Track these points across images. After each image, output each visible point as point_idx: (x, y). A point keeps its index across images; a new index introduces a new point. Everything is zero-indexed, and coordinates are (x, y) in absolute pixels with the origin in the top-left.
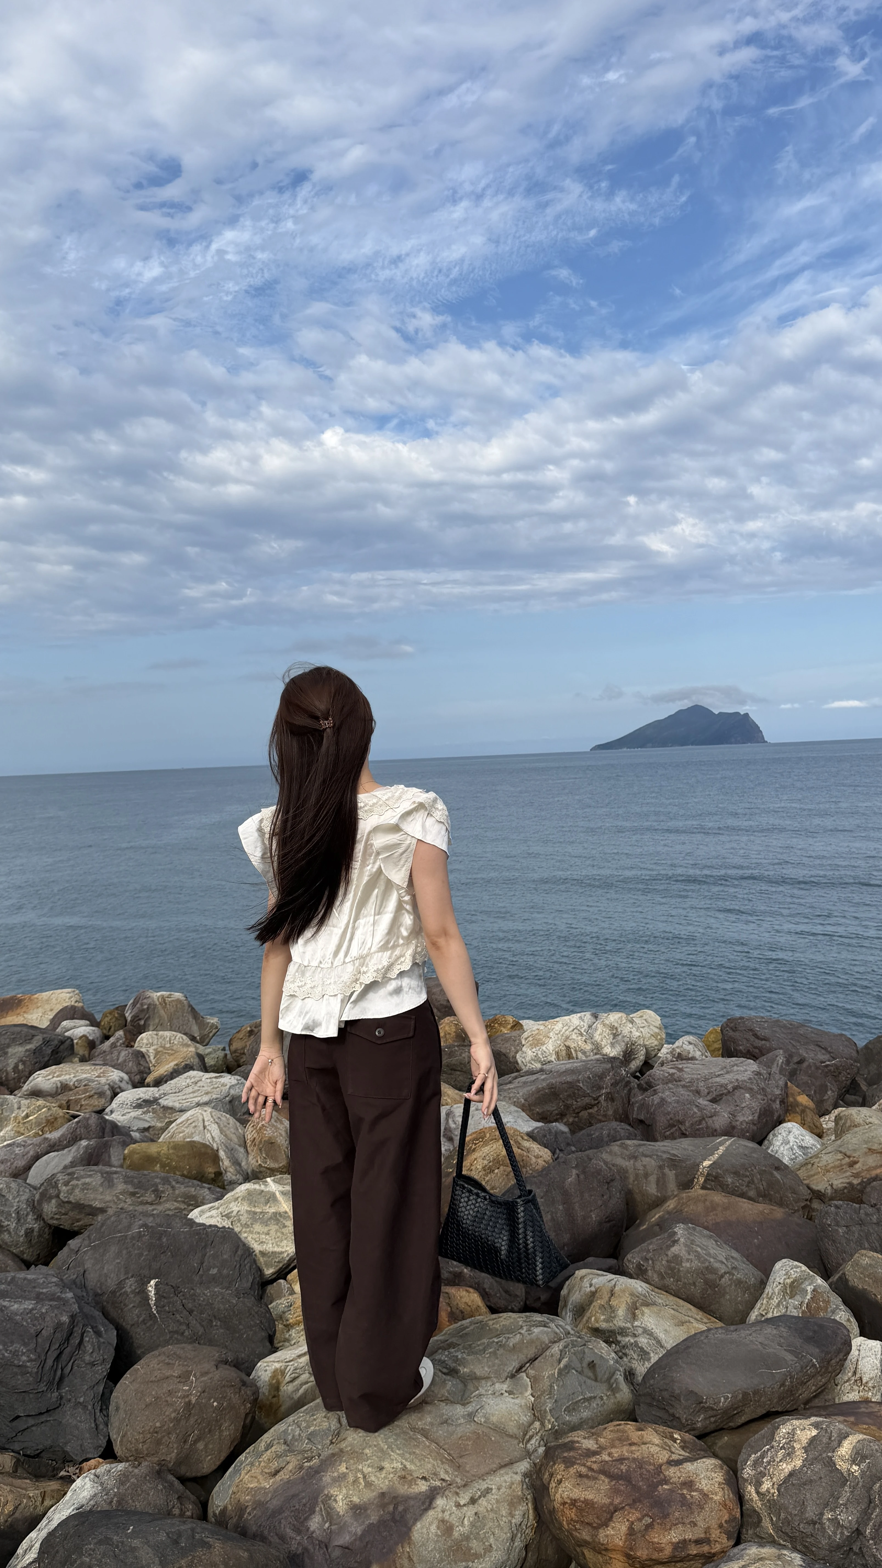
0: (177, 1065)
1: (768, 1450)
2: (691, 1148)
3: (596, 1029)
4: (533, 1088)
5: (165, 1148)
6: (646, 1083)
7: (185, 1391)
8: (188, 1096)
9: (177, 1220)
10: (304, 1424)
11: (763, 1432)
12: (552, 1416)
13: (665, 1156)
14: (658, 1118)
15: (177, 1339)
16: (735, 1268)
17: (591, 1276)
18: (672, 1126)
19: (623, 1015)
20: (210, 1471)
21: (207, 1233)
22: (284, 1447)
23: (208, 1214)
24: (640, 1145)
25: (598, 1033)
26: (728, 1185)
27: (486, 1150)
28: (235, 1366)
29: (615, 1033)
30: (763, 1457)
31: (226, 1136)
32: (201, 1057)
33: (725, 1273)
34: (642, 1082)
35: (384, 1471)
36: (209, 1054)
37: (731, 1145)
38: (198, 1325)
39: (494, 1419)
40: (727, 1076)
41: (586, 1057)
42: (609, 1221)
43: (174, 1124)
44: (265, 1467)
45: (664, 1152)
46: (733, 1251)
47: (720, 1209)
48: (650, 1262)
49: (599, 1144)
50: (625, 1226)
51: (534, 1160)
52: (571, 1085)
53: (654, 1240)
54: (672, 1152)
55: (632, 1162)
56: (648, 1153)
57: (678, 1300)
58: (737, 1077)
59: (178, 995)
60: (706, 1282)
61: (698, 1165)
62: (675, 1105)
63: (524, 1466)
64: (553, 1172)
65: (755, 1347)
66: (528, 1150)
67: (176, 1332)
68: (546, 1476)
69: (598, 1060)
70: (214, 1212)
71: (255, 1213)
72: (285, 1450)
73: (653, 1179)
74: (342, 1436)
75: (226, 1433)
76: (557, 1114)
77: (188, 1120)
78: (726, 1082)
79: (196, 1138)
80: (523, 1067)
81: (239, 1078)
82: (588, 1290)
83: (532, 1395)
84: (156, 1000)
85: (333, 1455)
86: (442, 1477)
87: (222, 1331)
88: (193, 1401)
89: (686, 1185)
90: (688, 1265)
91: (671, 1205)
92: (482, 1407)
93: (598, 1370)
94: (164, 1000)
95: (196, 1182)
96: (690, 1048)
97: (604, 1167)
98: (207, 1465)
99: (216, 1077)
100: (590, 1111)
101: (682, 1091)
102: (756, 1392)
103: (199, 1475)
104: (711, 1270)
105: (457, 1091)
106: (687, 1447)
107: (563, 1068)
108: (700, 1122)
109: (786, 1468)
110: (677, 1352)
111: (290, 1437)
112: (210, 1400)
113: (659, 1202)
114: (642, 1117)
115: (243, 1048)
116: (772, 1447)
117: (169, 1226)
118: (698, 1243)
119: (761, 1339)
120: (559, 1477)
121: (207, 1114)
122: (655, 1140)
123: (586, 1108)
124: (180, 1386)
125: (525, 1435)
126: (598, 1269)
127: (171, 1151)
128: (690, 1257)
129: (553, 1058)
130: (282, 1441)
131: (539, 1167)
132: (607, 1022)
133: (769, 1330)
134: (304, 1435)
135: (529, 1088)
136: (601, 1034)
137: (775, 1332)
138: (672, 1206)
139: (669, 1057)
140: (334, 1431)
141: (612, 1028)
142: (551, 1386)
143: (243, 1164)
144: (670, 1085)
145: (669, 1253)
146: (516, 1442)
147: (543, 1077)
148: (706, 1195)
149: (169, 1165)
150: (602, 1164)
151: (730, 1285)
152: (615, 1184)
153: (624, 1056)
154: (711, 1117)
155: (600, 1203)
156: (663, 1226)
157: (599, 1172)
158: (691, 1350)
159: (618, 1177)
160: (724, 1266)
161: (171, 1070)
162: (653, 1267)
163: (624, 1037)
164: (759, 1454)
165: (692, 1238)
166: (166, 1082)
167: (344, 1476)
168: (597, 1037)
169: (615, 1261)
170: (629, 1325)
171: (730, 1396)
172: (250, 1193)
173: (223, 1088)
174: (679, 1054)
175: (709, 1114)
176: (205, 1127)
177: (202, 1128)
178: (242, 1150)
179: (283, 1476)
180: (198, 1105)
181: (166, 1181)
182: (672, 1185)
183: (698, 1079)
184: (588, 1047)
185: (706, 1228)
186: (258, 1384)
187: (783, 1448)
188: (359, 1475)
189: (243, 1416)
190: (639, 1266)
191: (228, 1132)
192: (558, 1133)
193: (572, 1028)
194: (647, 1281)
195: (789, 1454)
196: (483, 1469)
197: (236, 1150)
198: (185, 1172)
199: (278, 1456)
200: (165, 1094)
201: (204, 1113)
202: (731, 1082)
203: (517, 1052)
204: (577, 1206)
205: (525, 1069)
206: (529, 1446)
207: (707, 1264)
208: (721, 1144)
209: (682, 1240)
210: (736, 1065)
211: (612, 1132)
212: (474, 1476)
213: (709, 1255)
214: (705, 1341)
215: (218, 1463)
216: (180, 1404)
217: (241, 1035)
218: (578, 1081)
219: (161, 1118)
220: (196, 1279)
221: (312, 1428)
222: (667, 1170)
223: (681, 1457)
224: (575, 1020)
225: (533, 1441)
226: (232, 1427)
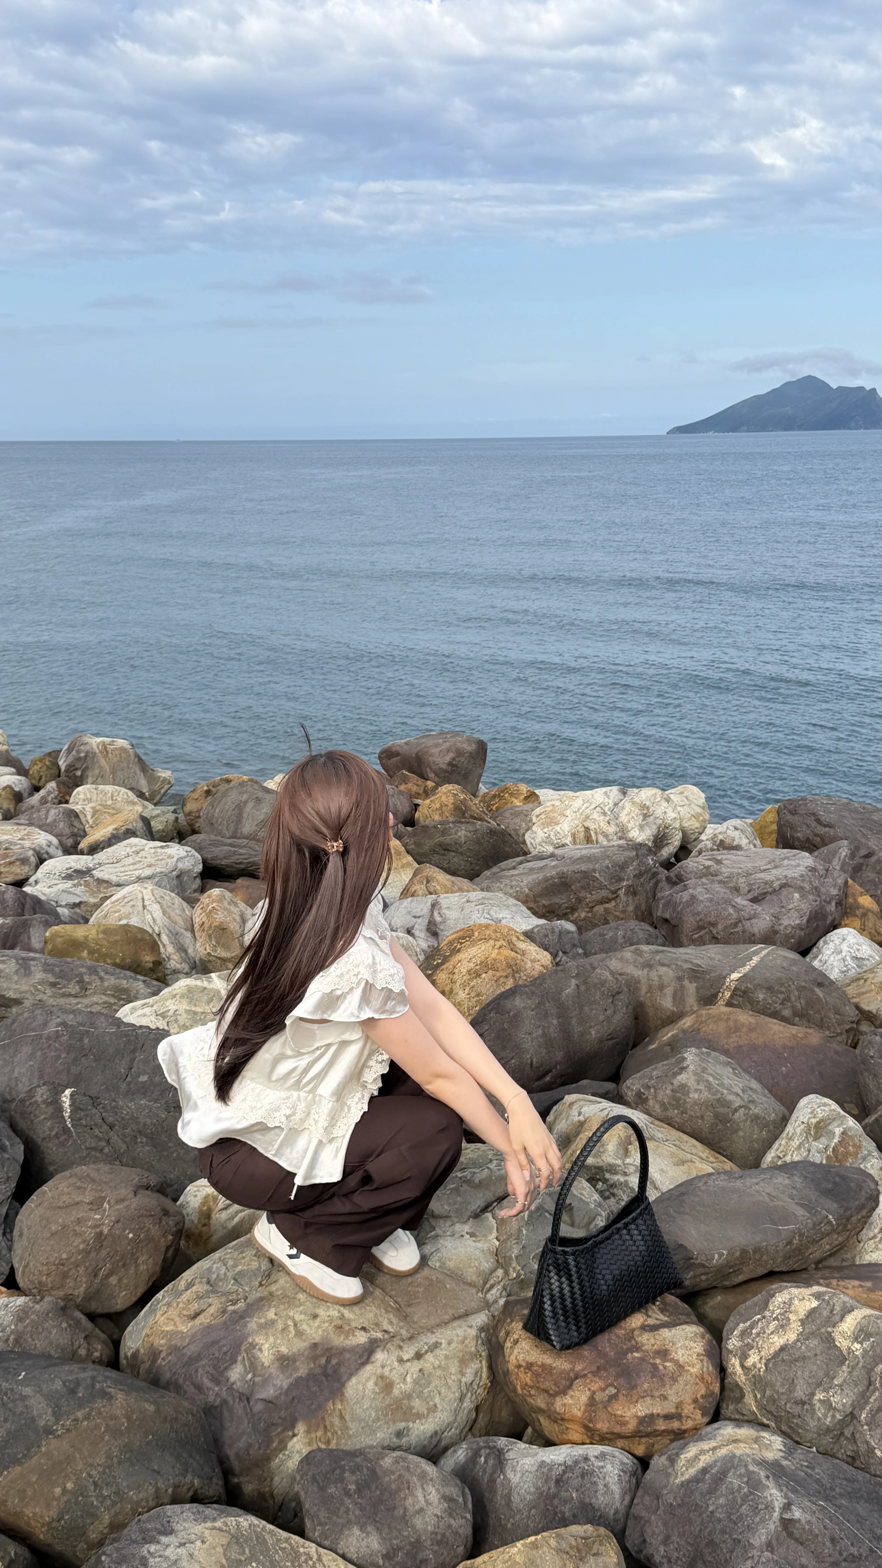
0: (116, 829)
1: (759, 1320)
2: (718, 957)
3: (623, 808)
4: (540, 876)
5: (94, 932)
6: (676, 876)
7: (96, 1220)
8: (127, 869)
9: (102, 1019)
10: (231, 1263)
11: (756, 1299)
12: (519, 1264)
13: (686, 966)
14: (685, 919)
15: (94, 1156)
16: (753, 1101)
17: (582, 1103)
18: (700, 928)
19: (659, 792)
20: (124, 1307)
21: (137, 1036)
22: (206, 1287)
23: (140, 1012)
24: (658, 952)
25: (625, 812)
26: (758, 1002)
27: (473, 951)
28: (158, 1191)
29: (646, 814)
30: (752, 1327)
31: (169, 918)
32: (146, 821)
33: (740, 1107)
34: (672, 874)
35: (318, 1320)
36: (158, 816)
37: (768, 955)
38: (120, 1141)
39: (451, 1264)
40: (774, 872)
41: (609, 841)
42: (611, 1039)
43: (108, 902)
44: (184, 1309)
45: (686, 961)
46: (753, 1081)
47: (745, 1030)
48: (652, 1090)
49: (611, 947)
50: (631, 1043)
51: (529, 964)
52: (585, 875)
53: (660, 1065)
54: (695, 961)
55: (646, 971)
56: (666, 961)
57: (681, 1134)
58: (786, 873)
59: (121, 743)
60: (717, 1116)
61: (725, 978)
62: (708, 904)
63: (481, 1319)
64: (548, 981)
65: (761, 1198)
66: (524, 953)
67: (94, 1149)
68: (502, 1334)
69: (620, 846)
70: (147, 1010)
71: (195, 1013)
72: (207, 1292)
73: (669, 991)
74: (274, 1277)
75: (143, 1267)
76: (567, 908)
77: (124, 897)
78: (772, 878)
79: (134, 921)
80: (532, 850)
81: (189, 849)
82: (576, 1119)
83: (497, 1239)
84: (95, 747)
85: (262, 1299)
86: (385, 1328)
87: (147, 1148)
88: (106, 1231)
89: (709, 1000)
90: (696, 1096)
91: (687, 1022)
92: (438, 1250)
93: (576, 1214)
94: (106, 748)
95: (128, 973)
96: (736, 834)
97: (610, 977)
98: (122, 1300)
99: (162, 847)
100: (607, 905)
101: (717, 887)
102: (757, 1250)
103: (112, 1311)
104: (723, 1102)
105: (448, 877)
106: (667, 1310)
107: (578, 854)
108: (736, 925)
109: (778, 1341)
110: (669, 1199)
111: (214, 1276)
112: (124, 1230)
113: (673, 1019)
114: (667, 916)
115: (199, 811)
116: (764, 1317)
117: (92, 1025)
118: (710, 1071)
119: (769, 1189)
120: (516, 1336)
121: (147, 891)
122: (681, 945)
123: (602, 902)
124: (91, 1214)
125: (485, 1283)
126: (593, 1095)
127: (101, 936)
128: (699, 1087)
129: (568, 841)
130: (205, 1280)
131: (535, 974)
132: (637, 800)
133: (780, 1180)
134: (230, 1274)
135: (535, 876)
136: (629, 815)
137: (787, 1182)
138: (688, 1024)
139: (709, 844)
140: (265, 1271)
141: (643, 807)
142: (520, 1230)
143: (190, 951)
144: (704, 880)
145: (675, 1082)
146: (474, 1290)
147: (553, 864)
148: (730, 1013)
149: (97, 951)
150: (608, 974)
151: (746, 1121)
152: (621, 997)
153: (655, 841)
154: (749, 919)
155: (601, 1018)
156: (675, 1047)
157: (603, 983)
158: (685, 1197)
159: (626, 990)
160: (739, 1099)
161: (108, 835)
162: (655, 1096)
163: (656, 818)
164: (748, 1323)
165: (704, 1065)
166: (103, 849)
167: (272, 1323)
168: (623, 818)
169: (614, 1085)
170: (619, 1162)
171: (725, 1252)
172: (190, 990)
173: (170, 861)
174: (721, 841)
175: (747, 916)
176: (144, 907)
177: (141, 908)
178: (189, 934)
179: (203, 1319)
180: (139, 879)
181: (93, 971)
182: (691, 1000)
183: (738, 874)
184: (612, 829)
185: (726, 1052)
186: (184, 1212)
187: (776, 1319)
188: (290, 1323)
189: (163, 1249)
190: (639, 1094)
191: (172, 914)
192: (562, 933)
193: (593, 806)
194: (647, 1112)
195: (782, 1326)
196: (433, 1321)
197: (182, 934)
198: (118, 961)
199: (199, 1298)
200: (100, 864)
201: (144, 891)
202: (778, 879)
203: (527, 830)
204: (574, 1021)
205: (534, 852)
206: (489, 1296)
207: (719, 1096)
208: (756, 953)
209: (692, 1067)
210: (788, 858)
211: (629, 933)
212: (422, 1327)
213: (722, 1085)
214: (704, 1188)
215: (134, 1299)
216: (90, 1234)
217: (196, 795)
218: (594, 871)
219: (94, 892)
220: (123, 1086)
221: (240, 1268)
222: (686, 982)
223: (658, 1322)
224: (598, 795)
225: (494, 1291)
226: (151, 1260)
